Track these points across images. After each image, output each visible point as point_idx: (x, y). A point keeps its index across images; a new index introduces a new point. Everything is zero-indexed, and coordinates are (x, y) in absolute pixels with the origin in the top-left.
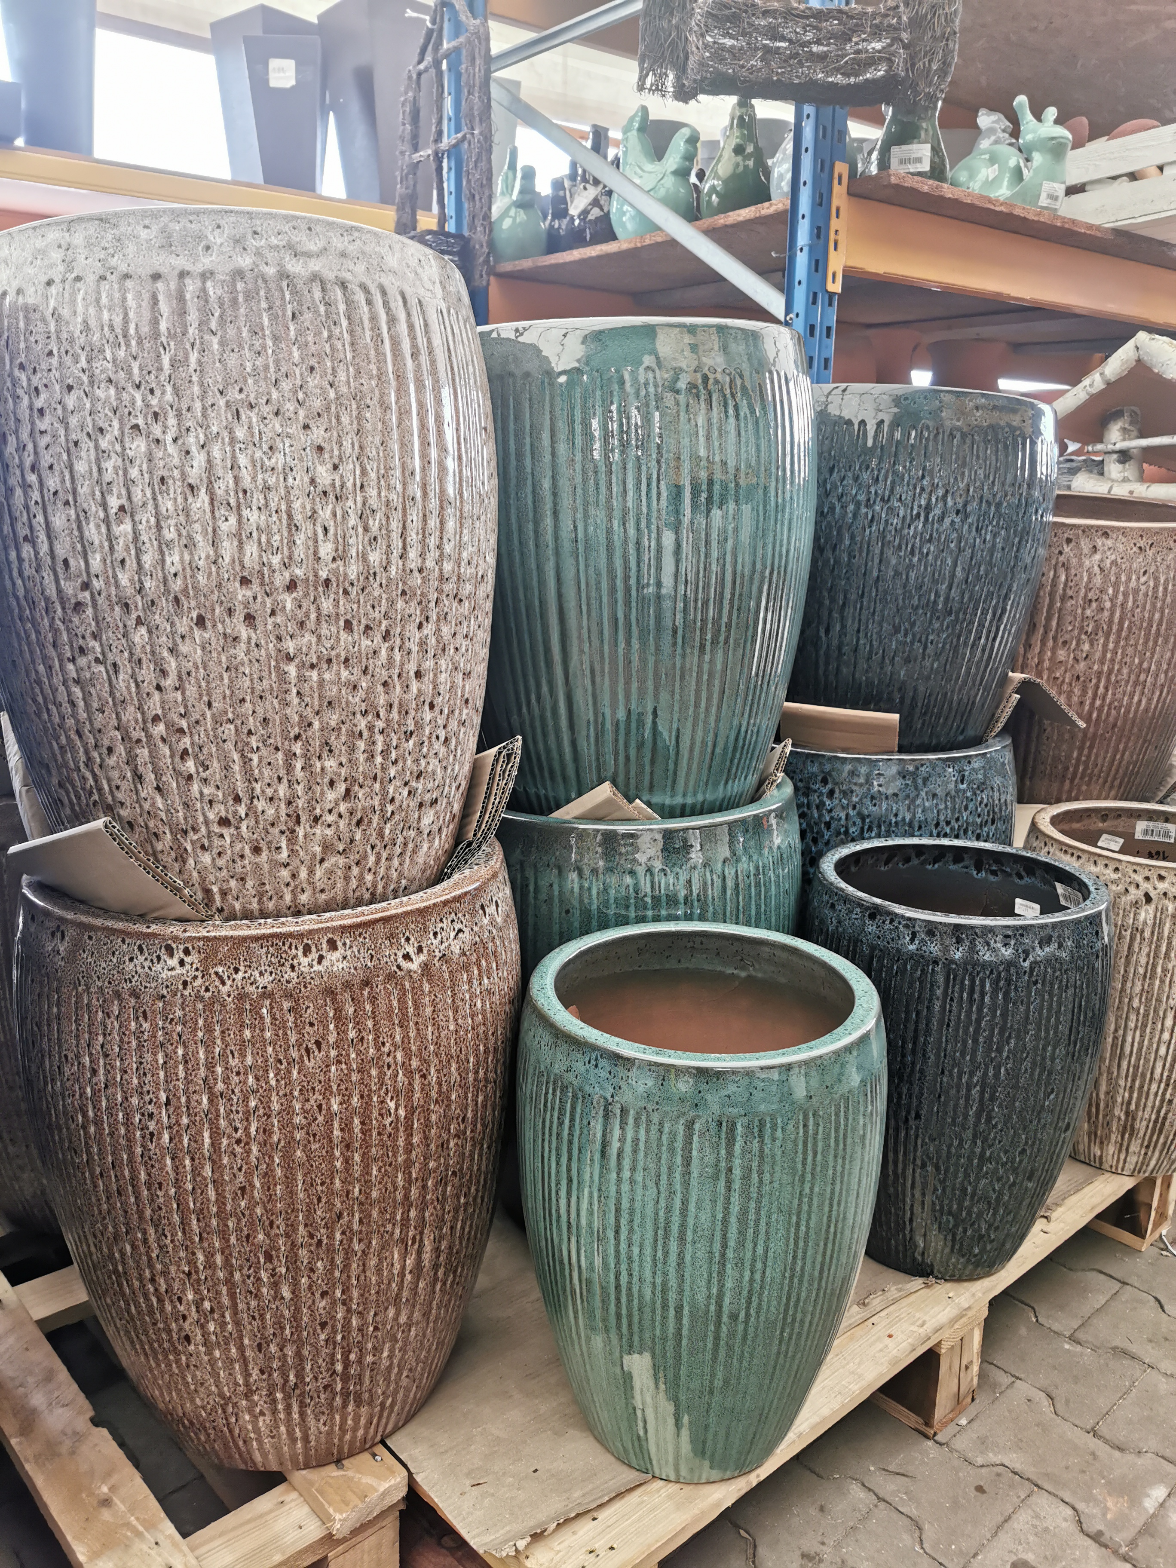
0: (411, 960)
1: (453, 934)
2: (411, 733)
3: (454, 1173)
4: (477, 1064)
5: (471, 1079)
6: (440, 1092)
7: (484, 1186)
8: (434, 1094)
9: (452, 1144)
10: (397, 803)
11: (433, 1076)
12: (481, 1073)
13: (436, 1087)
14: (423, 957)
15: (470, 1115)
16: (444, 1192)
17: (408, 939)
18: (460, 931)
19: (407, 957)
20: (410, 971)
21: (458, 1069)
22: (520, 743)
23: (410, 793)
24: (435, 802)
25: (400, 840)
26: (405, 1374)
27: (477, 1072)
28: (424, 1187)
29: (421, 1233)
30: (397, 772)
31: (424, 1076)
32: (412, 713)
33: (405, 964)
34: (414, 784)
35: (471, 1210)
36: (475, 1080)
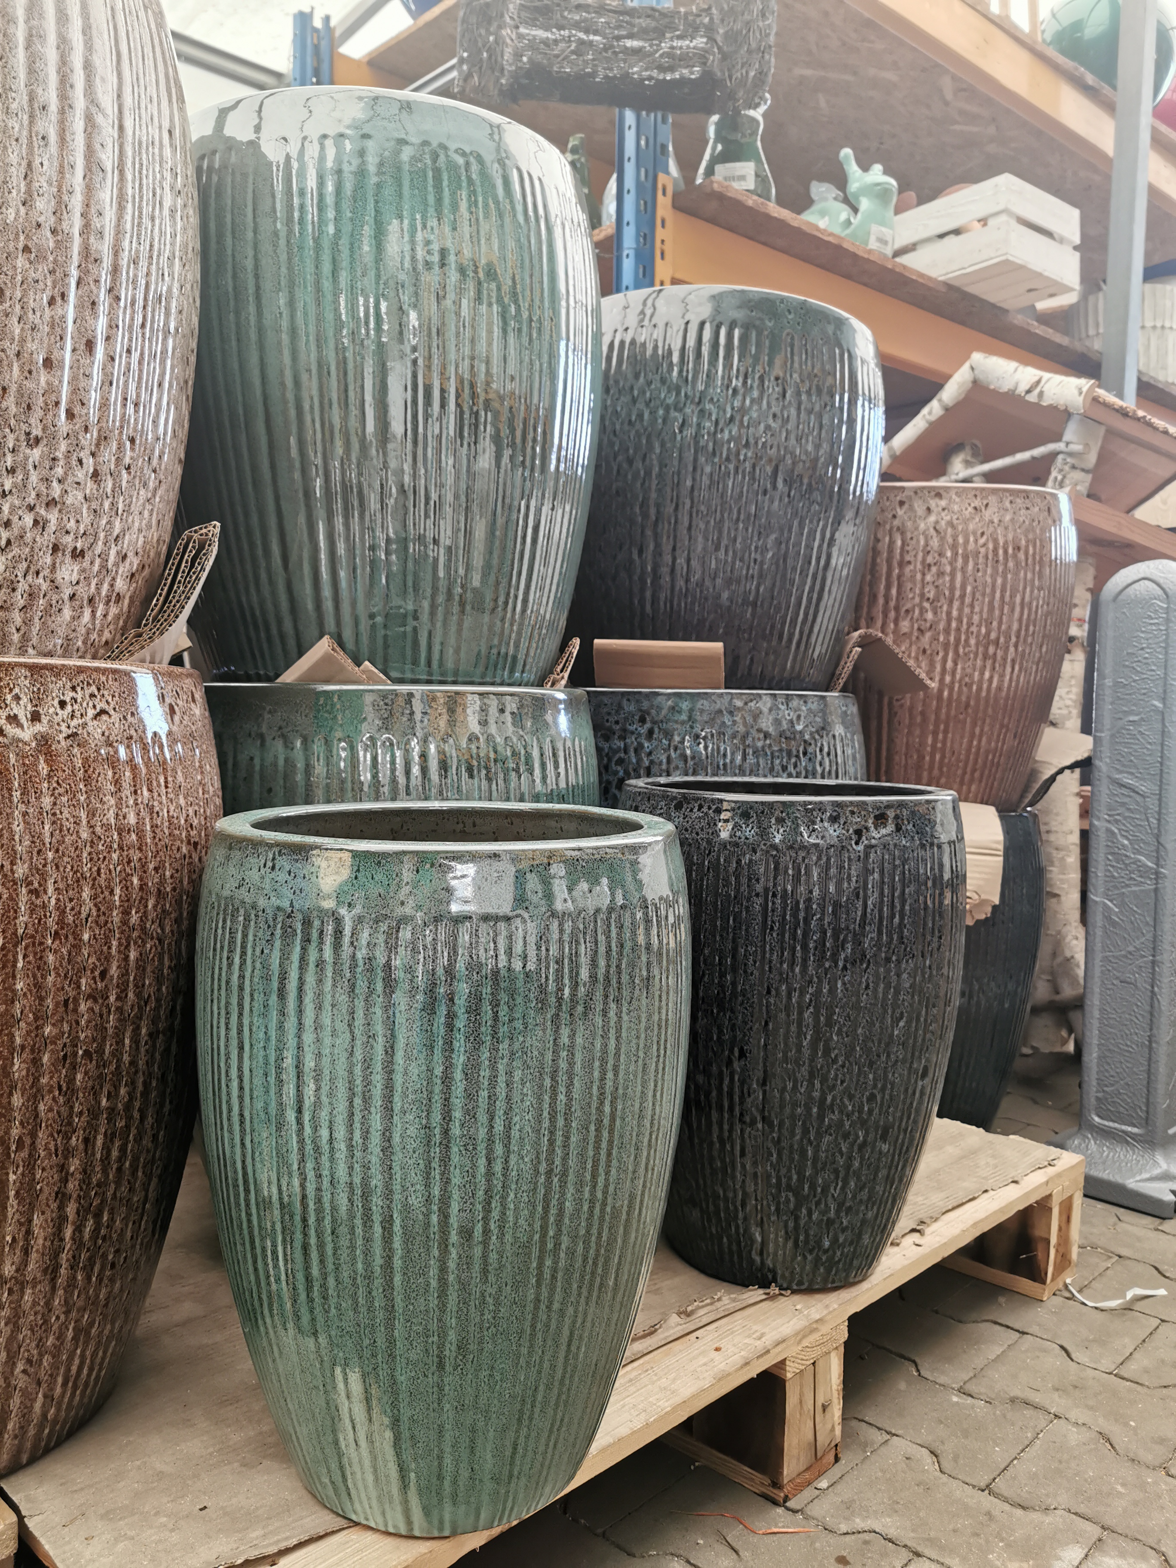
0: (20, 725)
1: (91, 713)
2: (37, 440)
3: (87, 1053)
4: (127, 899)
5: (116, 920)
6: (61, 922)
7: (145, 1093)
8: (51, 923)
9: (83, 1007)
10: (16, 531)
11: (51, 897)
12: (134, 918)
13: (55, 915)
14: (39, 728)
15: (114, 971)
16: (71, 1080)
17: (17, 698)
18: (103, 712)
19: (13, 719)
20: (19, 740)
21: (94, 897)
22: (218, 530)
23: (36, 522)
24: (78, 554)
27: (126, 913)
28: (36, 1062)
29: (33, 1135)
30: (15, 485)
31: (35, 892)
32: (38, 413)
33: (10, 730)
34: (43, 512)
35: (121, 1124)
36: (124, 922)
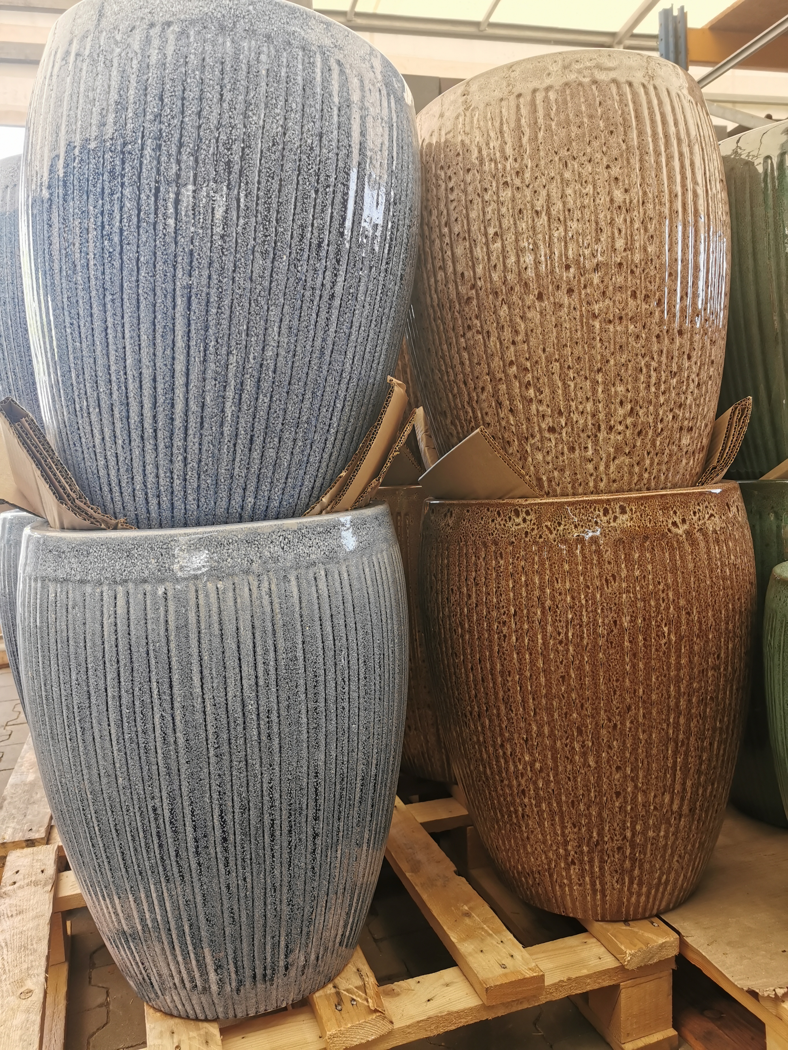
0: (678, 527)
1: (707, 516)
2: (675, 374)
3: (711, 697)
4: (727, 617)
5: (723, 627)
6: (700, 629)
7: (734, 721)
8: (696, 629)
9: (710, 674)
10: (666, 424)
11: (695, 616)
12: (730, 627)
13: (697, 625)
14: (686, 527)
15: (722, 655)
16: (705, 712)
17: (675, 513)
18: (712, 515)
19: (674, 524)
20: (677, 535)
21: (714, 616)
22: (751, 401)
23: (674, 417)
24: (690, 429)
25: (667, 451)
26: (676, 858)
27: (727, 623)
28: (690, 701)
29: (688, 739)
30: (665, 400)
31: (688, 613)
32: (675, 360)
33: (674, 530)
34: (677, 411)
35: (724, 736)
36: (727, 629)
